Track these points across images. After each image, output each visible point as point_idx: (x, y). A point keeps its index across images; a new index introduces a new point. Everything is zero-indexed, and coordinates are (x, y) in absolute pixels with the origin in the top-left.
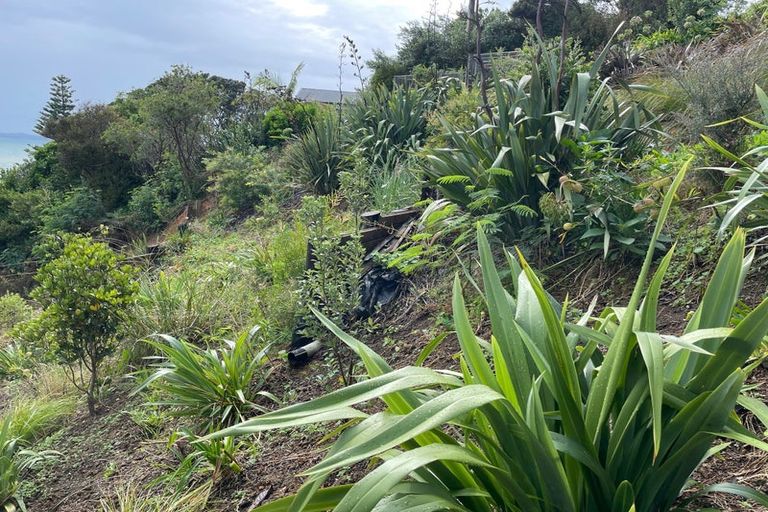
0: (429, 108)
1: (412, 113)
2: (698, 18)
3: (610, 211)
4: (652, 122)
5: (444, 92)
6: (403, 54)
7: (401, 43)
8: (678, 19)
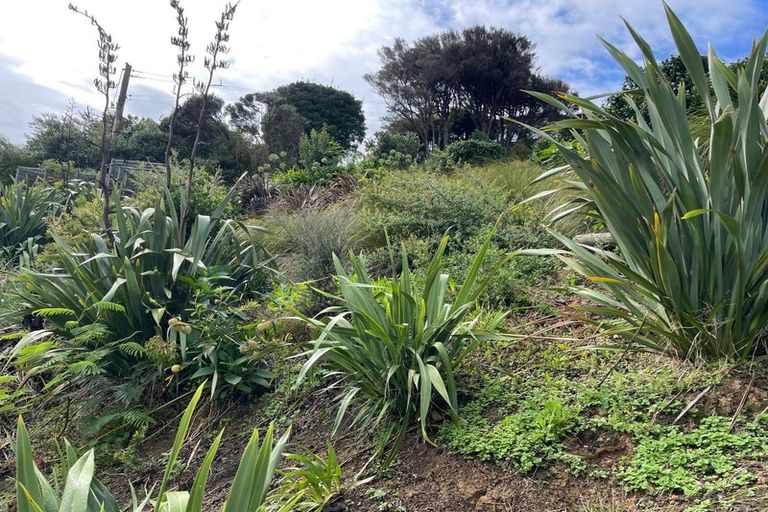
0: (55, 211)
1: (32, 213)
2: (322, 164)
3: (221, 349)
4: (270, 260)
5: (73, 197)
6: (33, 144)
7: (33, 133)
8: (308, 163)
